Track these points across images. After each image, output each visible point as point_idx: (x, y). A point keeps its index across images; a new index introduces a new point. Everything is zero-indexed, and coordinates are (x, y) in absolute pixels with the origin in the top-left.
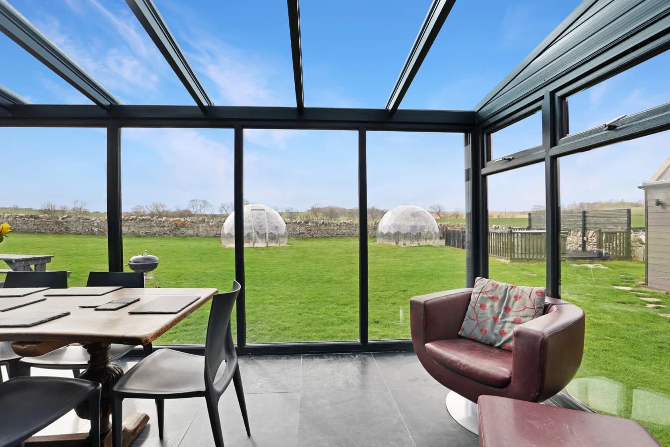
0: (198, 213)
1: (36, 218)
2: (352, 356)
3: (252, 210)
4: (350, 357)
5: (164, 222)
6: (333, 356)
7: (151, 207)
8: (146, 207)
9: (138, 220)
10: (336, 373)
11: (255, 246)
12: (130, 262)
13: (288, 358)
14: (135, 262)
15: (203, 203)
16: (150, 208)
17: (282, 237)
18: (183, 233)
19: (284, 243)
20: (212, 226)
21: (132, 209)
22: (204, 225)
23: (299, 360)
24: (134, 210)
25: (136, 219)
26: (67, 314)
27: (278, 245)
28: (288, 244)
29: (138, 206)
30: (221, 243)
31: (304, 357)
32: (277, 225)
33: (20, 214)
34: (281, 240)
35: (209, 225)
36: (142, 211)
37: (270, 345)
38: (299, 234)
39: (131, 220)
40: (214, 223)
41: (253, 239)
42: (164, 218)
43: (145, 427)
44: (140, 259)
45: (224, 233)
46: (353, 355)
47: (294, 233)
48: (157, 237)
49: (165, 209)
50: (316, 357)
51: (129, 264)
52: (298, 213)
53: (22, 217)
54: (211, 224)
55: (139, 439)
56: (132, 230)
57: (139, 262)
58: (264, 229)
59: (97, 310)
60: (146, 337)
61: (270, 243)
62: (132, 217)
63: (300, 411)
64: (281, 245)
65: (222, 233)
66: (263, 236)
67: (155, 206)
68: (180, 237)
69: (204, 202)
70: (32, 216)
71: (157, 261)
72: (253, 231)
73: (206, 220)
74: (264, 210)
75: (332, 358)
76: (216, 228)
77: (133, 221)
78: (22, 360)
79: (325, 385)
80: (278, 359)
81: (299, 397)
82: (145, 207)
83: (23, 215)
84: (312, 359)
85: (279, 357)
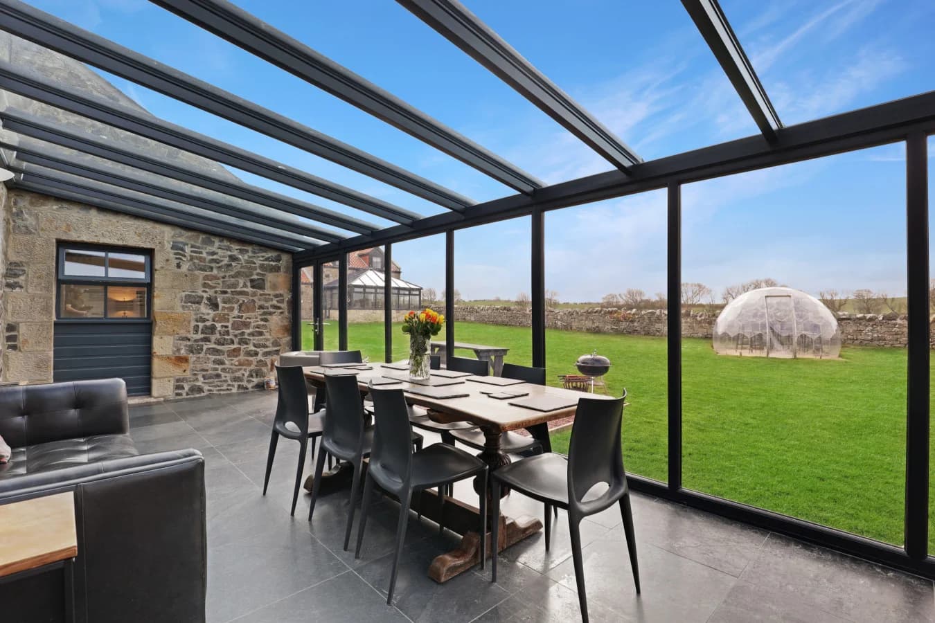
0: (690, 302)
1: (509, 310)
2: (879, 570)
3: (766, 297)
4: (875, 570)
5: (634, 314)
6: (833, 554)
7: (626, 296)
8: (620, 295)
9: (603, 313)
10: (825, 581)
11: (771, 355)
12: (578, 362)
13: (743, 528)
14: (583, 363)
15: (697, 288)
16: (624, 298)
17: (827, 343)
18: (658, 331)
19: (833, 354)
20: (700, 322)
21: (604, 299)
22: (689, 320)
23: (762, 537)
24: (605, 301)
25: (600, 312)
26: (467, 396)
27: (818, 358)
28: (840, 356)
29: (610, 295)
30: (712, 347)
31: (773, 536)
32: (816, 322)
33: (496, 307)
34: (825, 348)
35: (696, 319)
36: (615, 301)
37: (714, 498)
38: (872, 340)
39: (595, 312)
40: (703, 318)
41: (768, 344)
42: (634, 310)
43: (536, 533)
44: (588, 359)
45: (716, 333)
46: (883, 568)
47: (859, 337)
48: (624, 334)
49: (644, 298)
50: (797, 544)
51: (578, 366)
52: (886, 299)
53: (497, 309)
54: (699, 319)
55: (528, 541)
56: (596, 325)
57: (588, 363)
58: (791, 329)
59: (489, 397)
60: (504, 425)
61: (801, 352)
62: (597, 309)
63: (725, 602)
64: (823, 358)
65: (714, 333)
66: (786, 341)
67: (631, 293)
68: (654, 335)
69: (699, 286)
70: (505, 309)
71: (608, 364)
72: (768, 330)
73: (692, 313)
74: (790, 296)
75: (830, 557)
76: (707, 325)
77: (597, 314)
78: (451, 432)
79: (790, 588)
80: (727, 523)
81: (732, 584)
82: (618, 296)
83: (499, 307)
84: (788, 545)
85: (729, 521)
